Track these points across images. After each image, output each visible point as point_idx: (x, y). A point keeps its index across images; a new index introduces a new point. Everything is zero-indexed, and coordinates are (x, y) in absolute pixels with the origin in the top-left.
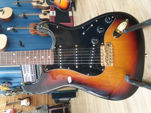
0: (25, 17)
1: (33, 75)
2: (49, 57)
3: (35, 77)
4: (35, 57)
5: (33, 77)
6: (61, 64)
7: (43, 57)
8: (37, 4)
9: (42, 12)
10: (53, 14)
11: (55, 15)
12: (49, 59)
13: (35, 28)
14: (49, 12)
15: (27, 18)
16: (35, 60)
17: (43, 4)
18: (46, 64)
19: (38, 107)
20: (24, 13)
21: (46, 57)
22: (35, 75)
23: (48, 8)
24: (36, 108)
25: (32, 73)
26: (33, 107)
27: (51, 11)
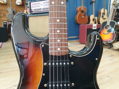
0: (92, 3)
1: (42, 10)
2: (59, 49)
3: (40, 11)
4: (58, 31)
5: (40, 9)
6: (50, 64)
7: (59, 41)
8: (102, 13)
9: (95, 17)
10: (94, 27)
11: (93, 28)
12: (56, 49)
13: (82, 12)
14: (95, 23)
15: (91, 4)
16: (55, 30)
17: (102, 18)
18: (50, 45)
19: (15, 12)
20: (95, 2)
21: (58, 45)
22: (41, 11)
23: (99, 23)
24: (14, 11)
25: (43, 9)
26: (15, 8)
27: (97, 25)
